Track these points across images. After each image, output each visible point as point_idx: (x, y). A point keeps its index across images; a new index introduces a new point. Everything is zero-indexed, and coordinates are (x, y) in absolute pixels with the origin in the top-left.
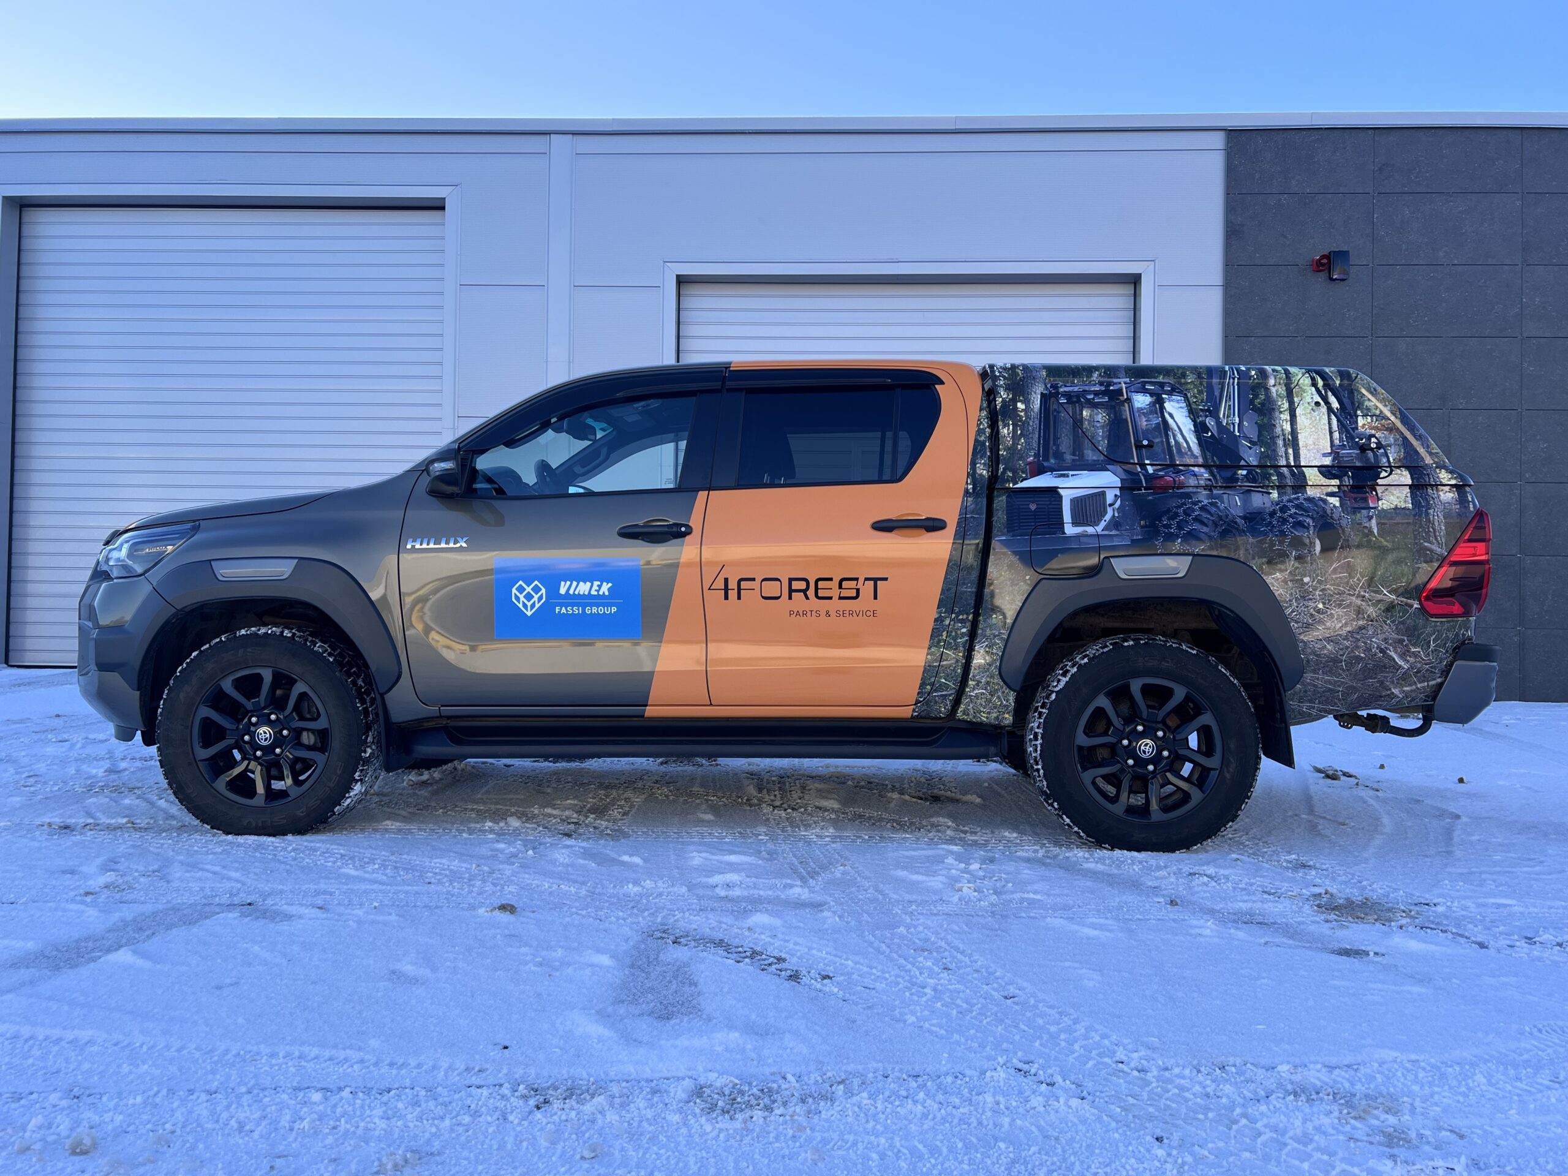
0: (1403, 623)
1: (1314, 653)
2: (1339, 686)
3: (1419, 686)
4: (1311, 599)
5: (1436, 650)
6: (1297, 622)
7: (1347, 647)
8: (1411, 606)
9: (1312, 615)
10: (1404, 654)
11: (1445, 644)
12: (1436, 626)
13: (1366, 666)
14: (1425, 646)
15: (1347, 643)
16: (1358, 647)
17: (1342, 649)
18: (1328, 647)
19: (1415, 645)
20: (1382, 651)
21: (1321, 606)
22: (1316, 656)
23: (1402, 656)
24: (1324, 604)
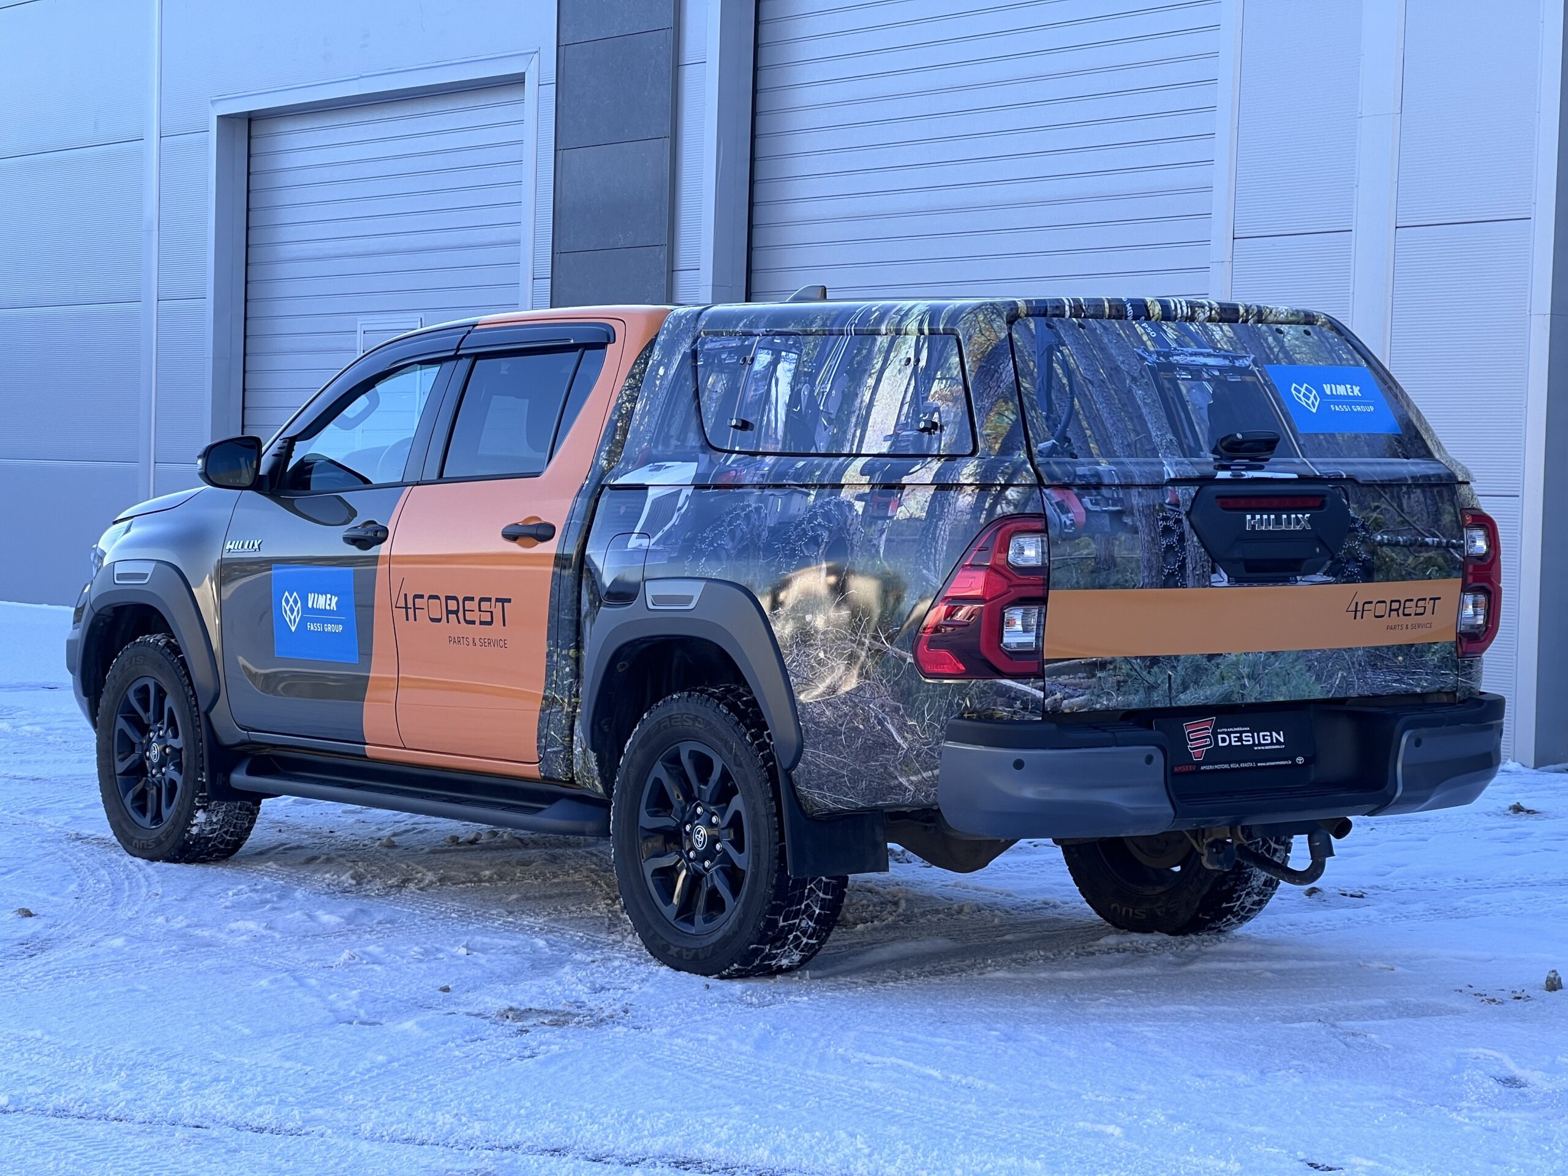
0: (897, 683)
1: (812, 720)
2: (842, 768)
3: (925, 775)
4: (812, 645)
5: (931, 725)
6: (797, 676)
7: (846, 715)
8: (904, 660)
9: (812, 667)
10: (902, 728)
11: (939, 716)
12: (928, 690)
13: (865, 742)
14: (920, 719)
15: (846, 709)
16: (856, 715)
17: (841, 717)
18: (827, 713)
19: (911, 716)
20: (880, 723)
21: (822, 655)
22: (815, 723)
23: (900, 730)
24: (825, 652)
